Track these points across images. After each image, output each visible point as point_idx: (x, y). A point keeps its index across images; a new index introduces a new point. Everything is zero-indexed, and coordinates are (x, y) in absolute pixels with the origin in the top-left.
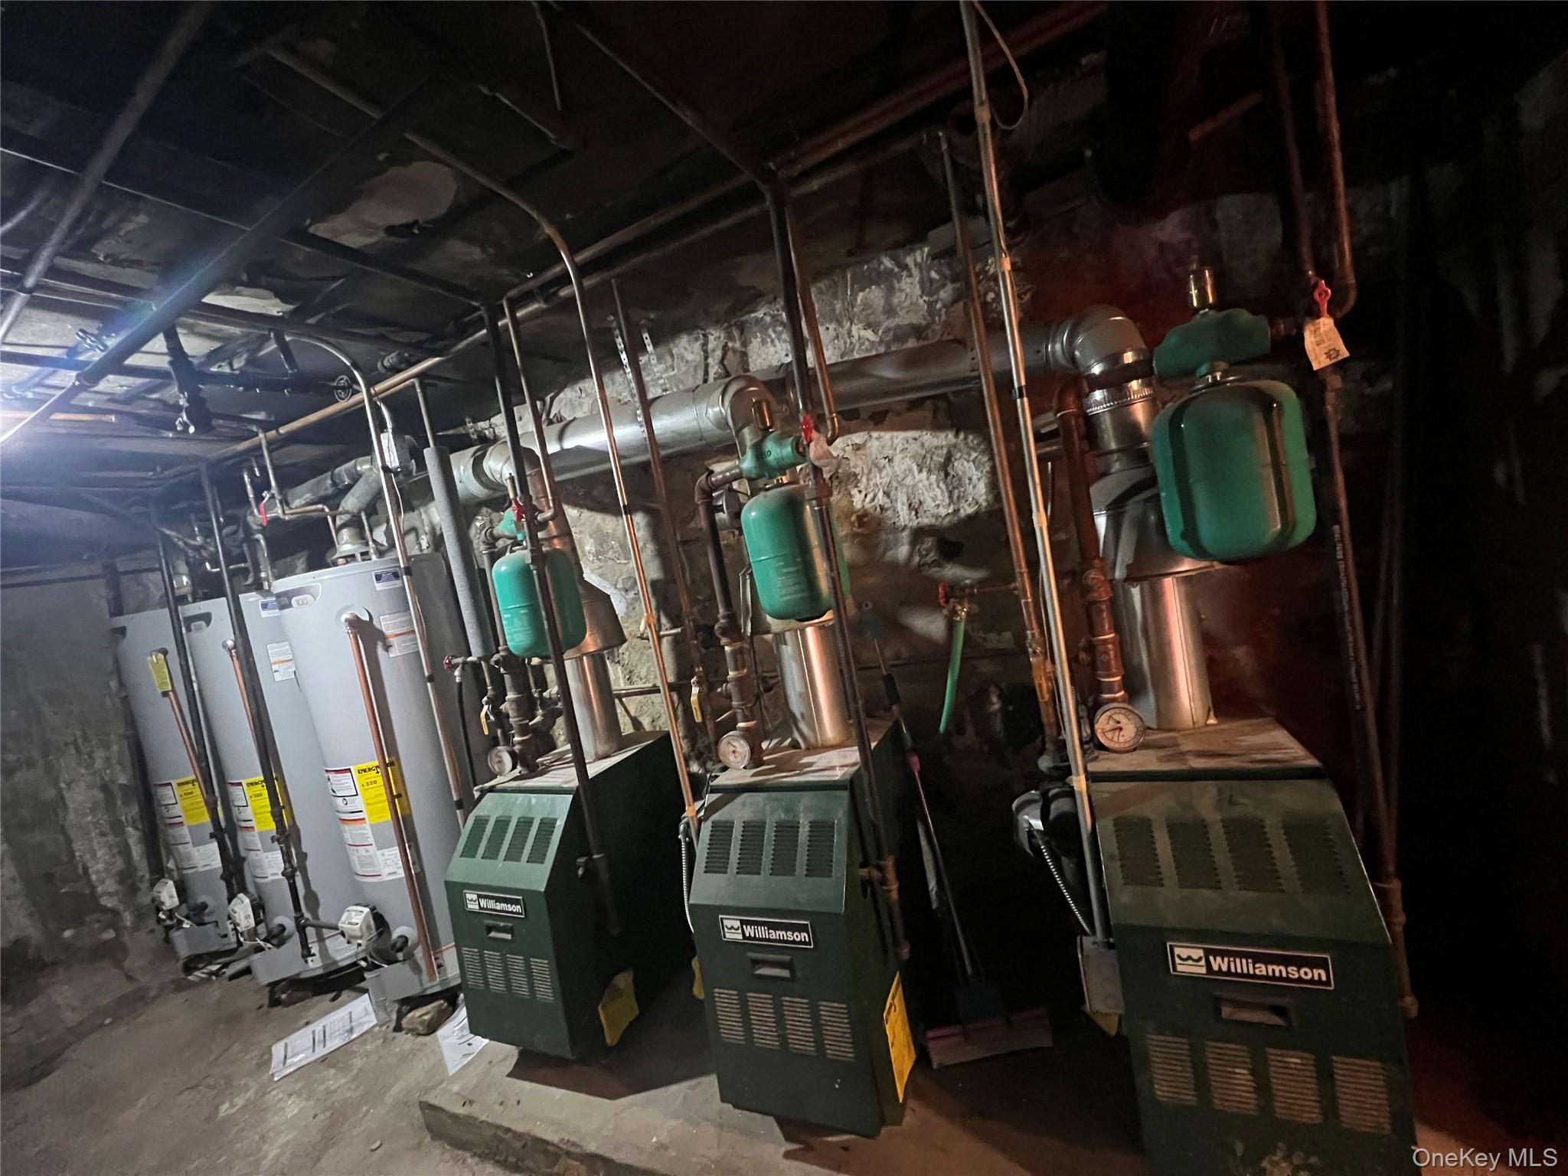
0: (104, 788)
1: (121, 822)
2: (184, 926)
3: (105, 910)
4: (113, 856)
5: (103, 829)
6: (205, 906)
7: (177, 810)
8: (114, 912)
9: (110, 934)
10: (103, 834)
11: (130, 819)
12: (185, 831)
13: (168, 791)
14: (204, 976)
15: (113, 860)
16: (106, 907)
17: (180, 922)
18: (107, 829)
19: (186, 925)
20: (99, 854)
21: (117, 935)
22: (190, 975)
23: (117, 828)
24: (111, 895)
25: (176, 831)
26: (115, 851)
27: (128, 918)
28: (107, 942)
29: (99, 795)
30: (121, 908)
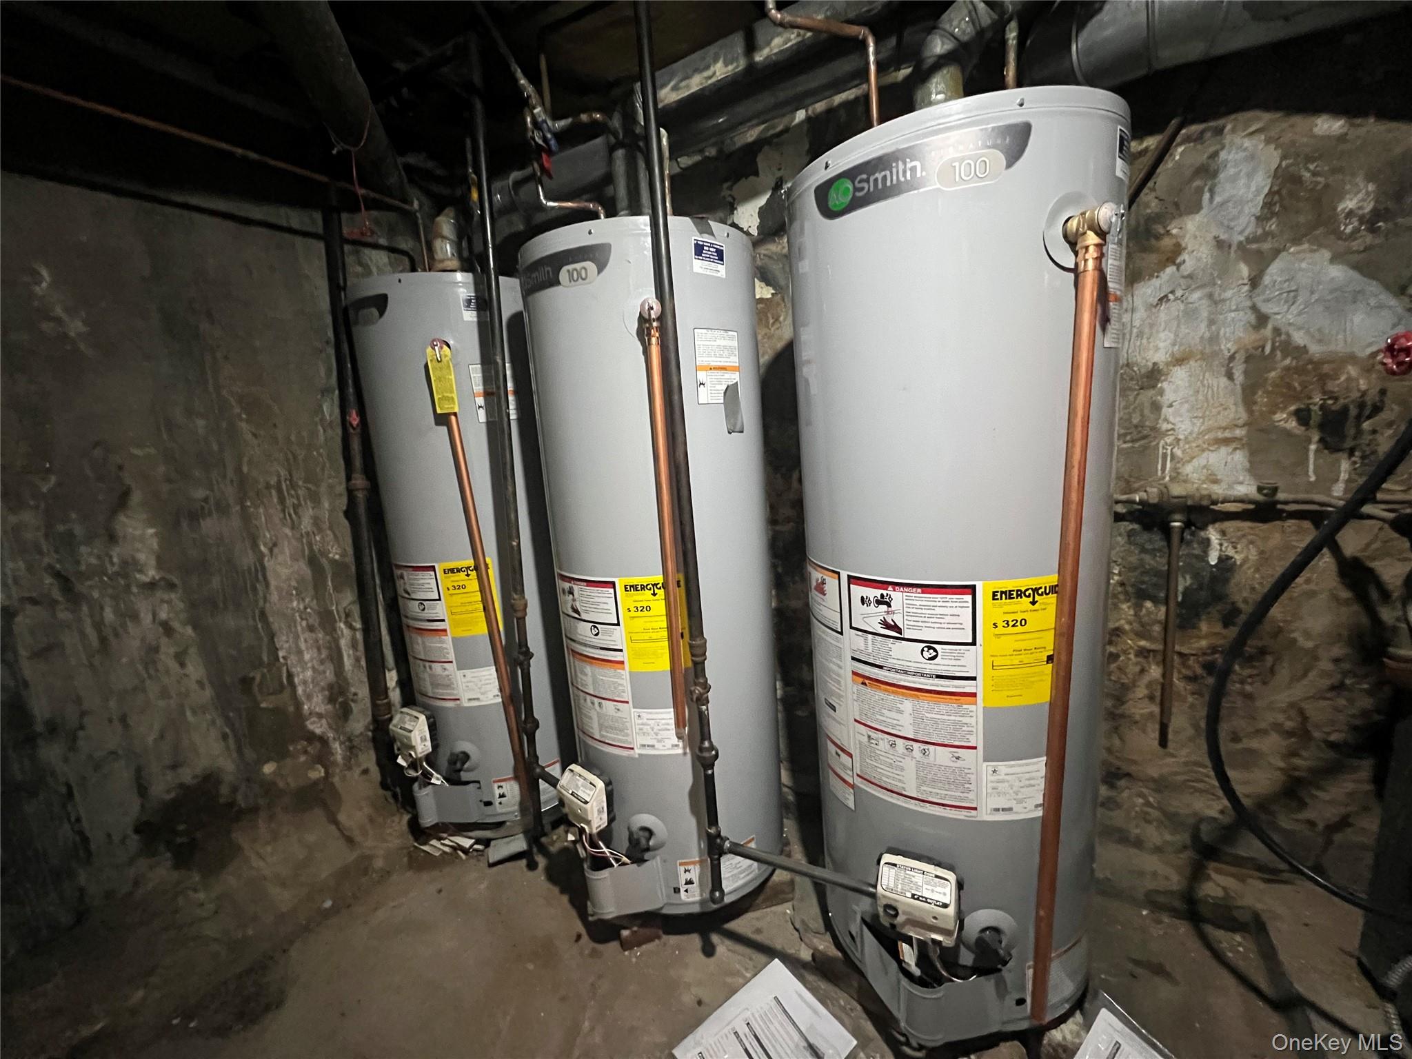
0: (313, 562)
1: (332, 612)
2: (433, 781)
3: (311, 737)
4: (322, 662)
5: (311, 621)
6: (466, 757)
7: (440, 610)
8: (323, 740)
9: (318, 773)
10: (311, 629)
11: (341, 610)
12: (448, 643)
13: (427, 579)
14: (447, 849)
15: (321, 668)
16: (313, 733)
17: (426, 775)
18: (314, 620)
19: (437, 779)
20: (307, 657)
21: (327, 772)
22: (425, 843)
23: (327, 620)
24: (320, 716)
25: (433, 642)
26: (324, 654)
27: (338, 749)
28: (315, 783)
29: (307, 572)
30: (331, 735)
